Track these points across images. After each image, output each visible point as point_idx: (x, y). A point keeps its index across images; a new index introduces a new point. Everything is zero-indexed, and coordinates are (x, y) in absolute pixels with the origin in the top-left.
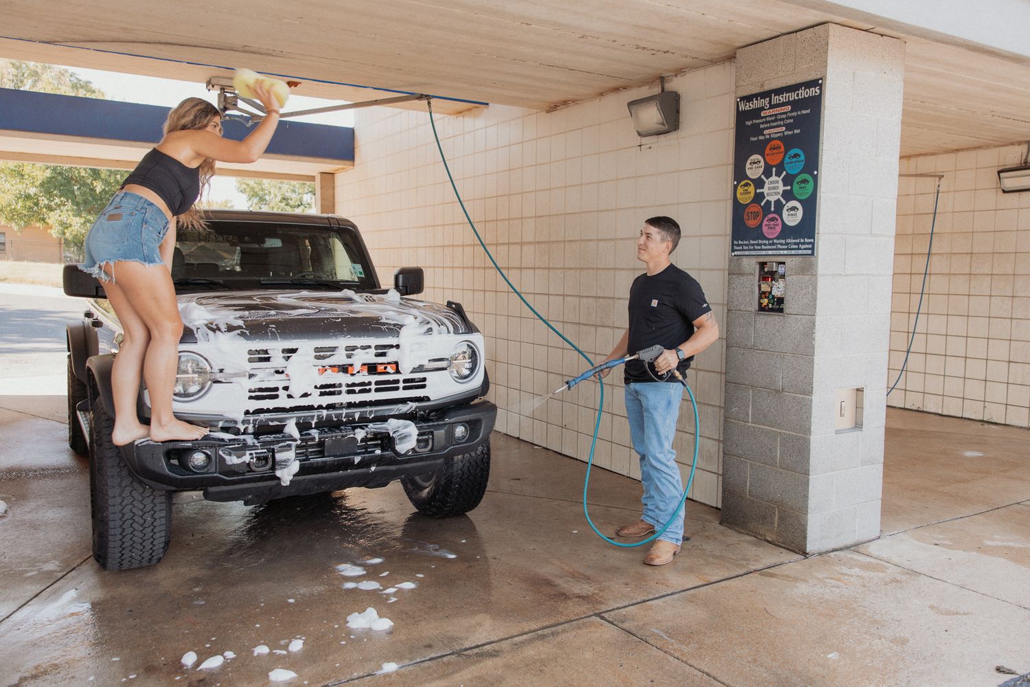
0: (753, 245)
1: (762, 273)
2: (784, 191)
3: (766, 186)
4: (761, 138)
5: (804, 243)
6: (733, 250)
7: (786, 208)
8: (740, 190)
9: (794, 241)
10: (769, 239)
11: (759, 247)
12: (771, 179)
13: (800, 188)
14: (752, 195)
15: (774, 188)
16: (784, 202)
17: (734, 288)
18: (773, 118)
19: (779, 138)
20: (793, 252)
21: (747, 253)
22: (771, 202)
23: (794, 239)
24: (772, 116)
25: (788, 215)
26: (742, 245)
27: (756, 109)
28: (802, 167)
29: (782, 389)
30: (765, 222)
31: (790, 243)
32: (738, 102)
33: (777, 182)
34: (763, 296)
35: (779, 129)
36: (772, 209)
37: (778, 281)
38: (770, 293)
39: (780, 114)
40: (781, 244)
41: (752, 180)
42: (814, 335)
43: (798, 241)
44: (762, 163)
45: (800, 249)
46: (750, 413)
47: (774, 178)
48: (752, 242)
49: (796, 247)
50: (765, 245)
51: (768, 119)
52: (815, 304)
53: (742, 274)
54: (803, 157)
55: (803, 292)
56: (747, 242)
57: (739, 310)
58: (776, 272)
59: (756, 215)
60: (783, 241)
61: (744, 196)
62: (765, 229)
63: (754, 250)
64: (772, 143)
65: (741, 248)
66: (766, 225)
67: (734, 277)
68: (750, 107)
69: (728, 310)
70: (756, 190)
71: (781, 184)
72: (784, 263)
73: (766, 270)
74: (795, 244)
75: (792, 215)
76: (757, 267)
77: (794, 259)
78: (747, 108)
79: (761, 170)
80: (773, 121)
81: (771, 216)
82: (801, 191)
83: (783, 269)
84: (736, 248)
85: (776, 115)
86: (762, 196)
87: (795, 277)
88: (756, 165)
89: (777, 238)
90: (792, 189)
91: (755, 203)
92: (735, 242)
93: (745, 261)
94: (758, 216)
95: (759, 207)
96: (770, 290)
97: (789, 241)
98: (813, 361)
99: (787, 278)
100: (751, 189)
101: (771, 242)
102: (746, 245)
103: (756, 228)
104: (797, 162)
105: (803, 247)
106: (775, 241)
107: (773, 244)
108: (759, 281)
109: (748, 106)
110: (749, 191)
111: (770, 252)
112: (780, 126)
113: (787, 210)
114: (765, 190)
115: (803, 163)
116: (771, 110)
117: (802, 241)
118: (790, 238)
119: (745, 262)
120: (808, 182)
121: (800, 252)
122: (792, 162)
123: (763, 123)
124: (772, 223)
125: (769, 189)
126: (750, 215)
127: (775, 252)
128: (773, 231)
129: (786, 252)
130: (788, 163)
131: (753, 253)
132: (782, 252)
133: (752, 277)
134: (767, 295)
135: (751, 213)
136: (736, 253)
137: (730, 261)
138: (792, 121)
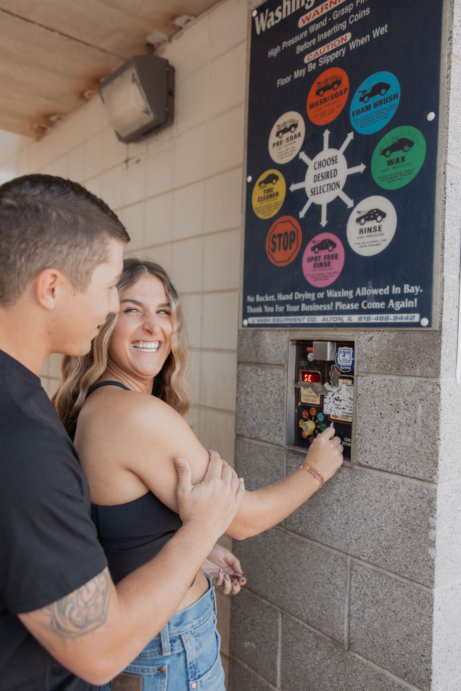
0: (283, 303)
1: (303, 363)
2: (350, 179)
3: (310, 174)
4: (298, 74)
5: (401, 297)
6: (246, 315)
7: (354, 216)
8: (258, 192)
9: (375, 292)
10: (317, 290)
11: (296, 308)
12: (320, 157)
13: (390, 163)
14: (281, 198)
15: (327, 175)
16: (349, 203)
17: (247, 393)
18: (323, 23)
19: (337, 63)
20: (373, 318)
21: (271, 320)
22: (320, 207)
23: (375, 287)
24: (321, 19)
25: (361, 231)
26: (262, 304)
27: (287, 17)
28: (392, 113)
29: (350, 644)
30: (308, 253)
31: (365, 297)
32: (253, 19)
33: (334, 160)
34: (305, 414)
35: (337, 43)
36: (324, 222)
37: (336, 384)
38: (320, 408)
39: (339, 8)
40: (345, 300)
41: (282, 168)
42: (432, 533)
43: (386, 291)
44: (301, 128)
45: (392, 311)
46: (279, 668)
47: (327, 153)
48: (281, 297)
49: (382, 305)
50: (308, 302)
51: (312, 29)
52: (435, 453)
53: (261, 364)
54: (395, 88)
55: (398, 417)
56: (272, 298)
57: (257, 439)
58: (332, 362)
59: (289, 238)
60: (349, 294)
61: (265, 203)
62: (307, 268)
63: (286, 313)
64: (322, 78)
65: (259, 310)
66: (310, 260)
67: (248, 368)
68: (276, 18)
69: (238, 436)
70: (288, 186)
71: (342, 161)
72: (351, 344)
73: (310, 357)
74: (378, 298)
75: (370, 230)
76: (293, 351)
77: (376, 335)
78: (272, 22)
79: (300, 142)
80: (322, 30)
81: (320, 238)
82: (392, 170)
83: (348, 357)
84: (250, 309)
85: (329, 14)
86: (301, 196)
87: (377, 379)
88: (288, 134)
89: (335, 286)
90: (368, 170)
91: (288, 214)
92: (250, 299)
93: (268, 337)
94: (292, 241)
95: (296, 223)
96: (318, 402)
97: (362, 292)
98: (429, 600)
99: (359, 381)
100: (280, 186)
101: (321, 295)
102: (270, 304)
103: (288, 266)
104: (381, 102)
105: (399, 305)
106: (330, 294)
107: (326, 300)
108: (297, 381)
109: (272, 19)
110: (275, 191)
111: (319, 319)
112: (341, 33)
113: (358, 220)
114: (308, 184)
115: (397, 102)
116: (319, 8)
117: (396, 290)
118: (367, 286)
119: (268, 340)
120: (410, 144)
121: (391, 318)
122: (368, 108)
123: (301, 43)
124: (323, 253)
125: (317, 178)
126: (277, 240)
127: (330, 319)
128: (324, 271)
129: (355, 319)
130: (358, 112)
131: (283, 320)
132: (345, 319)
133: (281, 372)
134: (313, 412)
135: (280, 235)
136: (251, 320)
137: (241, 335)
138: (368, 11)
